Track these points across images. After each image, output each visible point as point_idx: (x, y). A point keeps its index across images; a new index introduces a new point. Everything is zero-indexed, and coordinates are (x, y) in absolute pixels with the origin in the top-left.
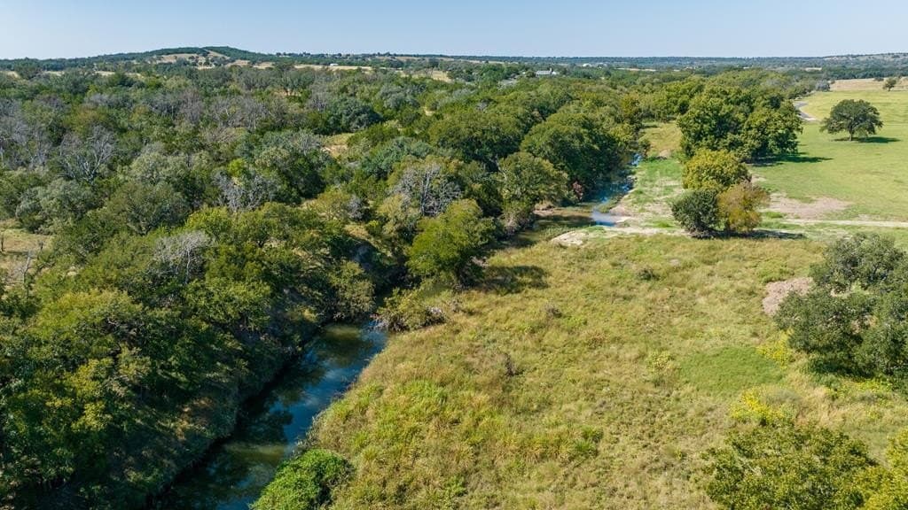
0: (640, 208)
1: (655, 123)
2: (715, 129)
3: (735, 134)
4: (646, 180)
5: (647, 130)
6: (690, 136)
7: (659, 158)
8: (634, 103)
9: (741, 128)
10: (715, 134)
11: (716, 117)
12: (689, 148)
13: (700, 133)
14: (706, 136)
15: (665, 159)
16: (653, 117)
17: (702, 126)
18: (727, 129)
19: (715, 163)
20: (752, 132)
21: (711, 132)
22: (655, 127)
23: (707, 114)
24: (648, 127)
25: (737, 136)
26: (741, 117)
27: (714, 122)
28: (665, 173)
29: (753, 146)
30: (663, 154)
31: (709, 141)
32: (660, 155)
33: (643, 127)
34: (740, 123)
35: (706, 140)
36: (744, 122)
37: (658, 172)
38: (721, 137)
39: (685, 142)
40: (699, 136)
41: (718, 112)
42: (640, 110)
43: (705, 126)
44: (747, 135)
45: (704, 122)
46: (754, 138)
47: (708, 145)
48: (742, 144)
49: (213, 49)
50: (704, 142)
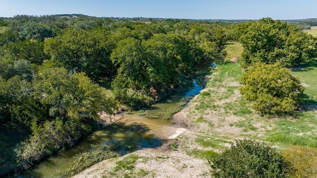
0: (199, 116)
1: (233, 42)
2: (265, 45)
3: (279, 48)
4: (217, 80)
5: (227, 46)
6: (248, 50)
7: (230, 62)
8: (222, 32)
9: (284, 45)
10: (265, 48)
11: (267, 36)
12: (248, 57)
13: (255, 47)
14: (259, 49)
15: (234, 63)
16: (232, 39)
17: (257, 43)
18: (274, 46)
19: (270, 77)
20: (292, 47)
21: (263, 47)
22: (233, 44)
23: (261, 35)
24: (229, 44)
25: (281, 50)
26: (283, 37)
27: (265, 40)
28: (231, 75)
29: (293, 57)
30: (233, 60)
31: (262, 53)
32: (231, 61)
33: (227, 44)
34: (283, 41)
35: (260, 52)
36: (286, 40)
37: (227, 73)
38: (269, 50)
39: (246, 53)
40: (254, 50)
41: (268, 34)
42: (225, 36)
43: (259, 43)
44: (288, 49)
45: (258, 40)
46: (293, 52)
47: (261, 56)
48: (285, 56)
49: (74, 15)
50: (258, 54)
